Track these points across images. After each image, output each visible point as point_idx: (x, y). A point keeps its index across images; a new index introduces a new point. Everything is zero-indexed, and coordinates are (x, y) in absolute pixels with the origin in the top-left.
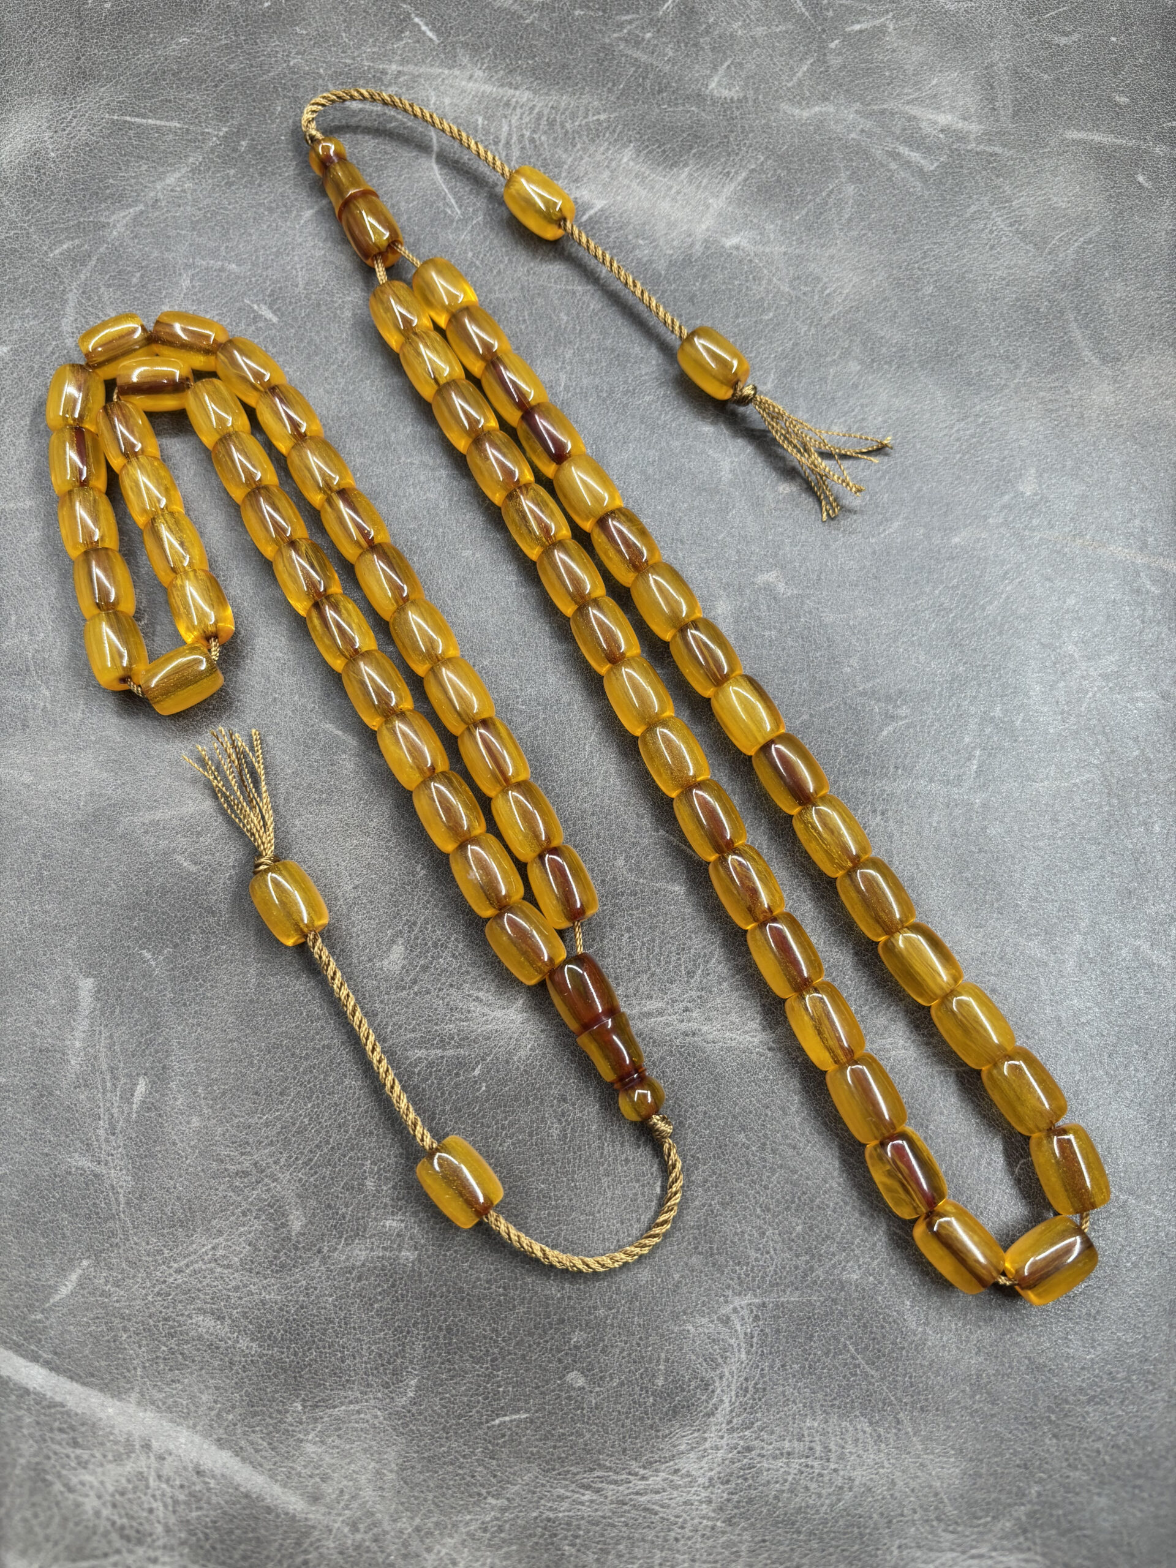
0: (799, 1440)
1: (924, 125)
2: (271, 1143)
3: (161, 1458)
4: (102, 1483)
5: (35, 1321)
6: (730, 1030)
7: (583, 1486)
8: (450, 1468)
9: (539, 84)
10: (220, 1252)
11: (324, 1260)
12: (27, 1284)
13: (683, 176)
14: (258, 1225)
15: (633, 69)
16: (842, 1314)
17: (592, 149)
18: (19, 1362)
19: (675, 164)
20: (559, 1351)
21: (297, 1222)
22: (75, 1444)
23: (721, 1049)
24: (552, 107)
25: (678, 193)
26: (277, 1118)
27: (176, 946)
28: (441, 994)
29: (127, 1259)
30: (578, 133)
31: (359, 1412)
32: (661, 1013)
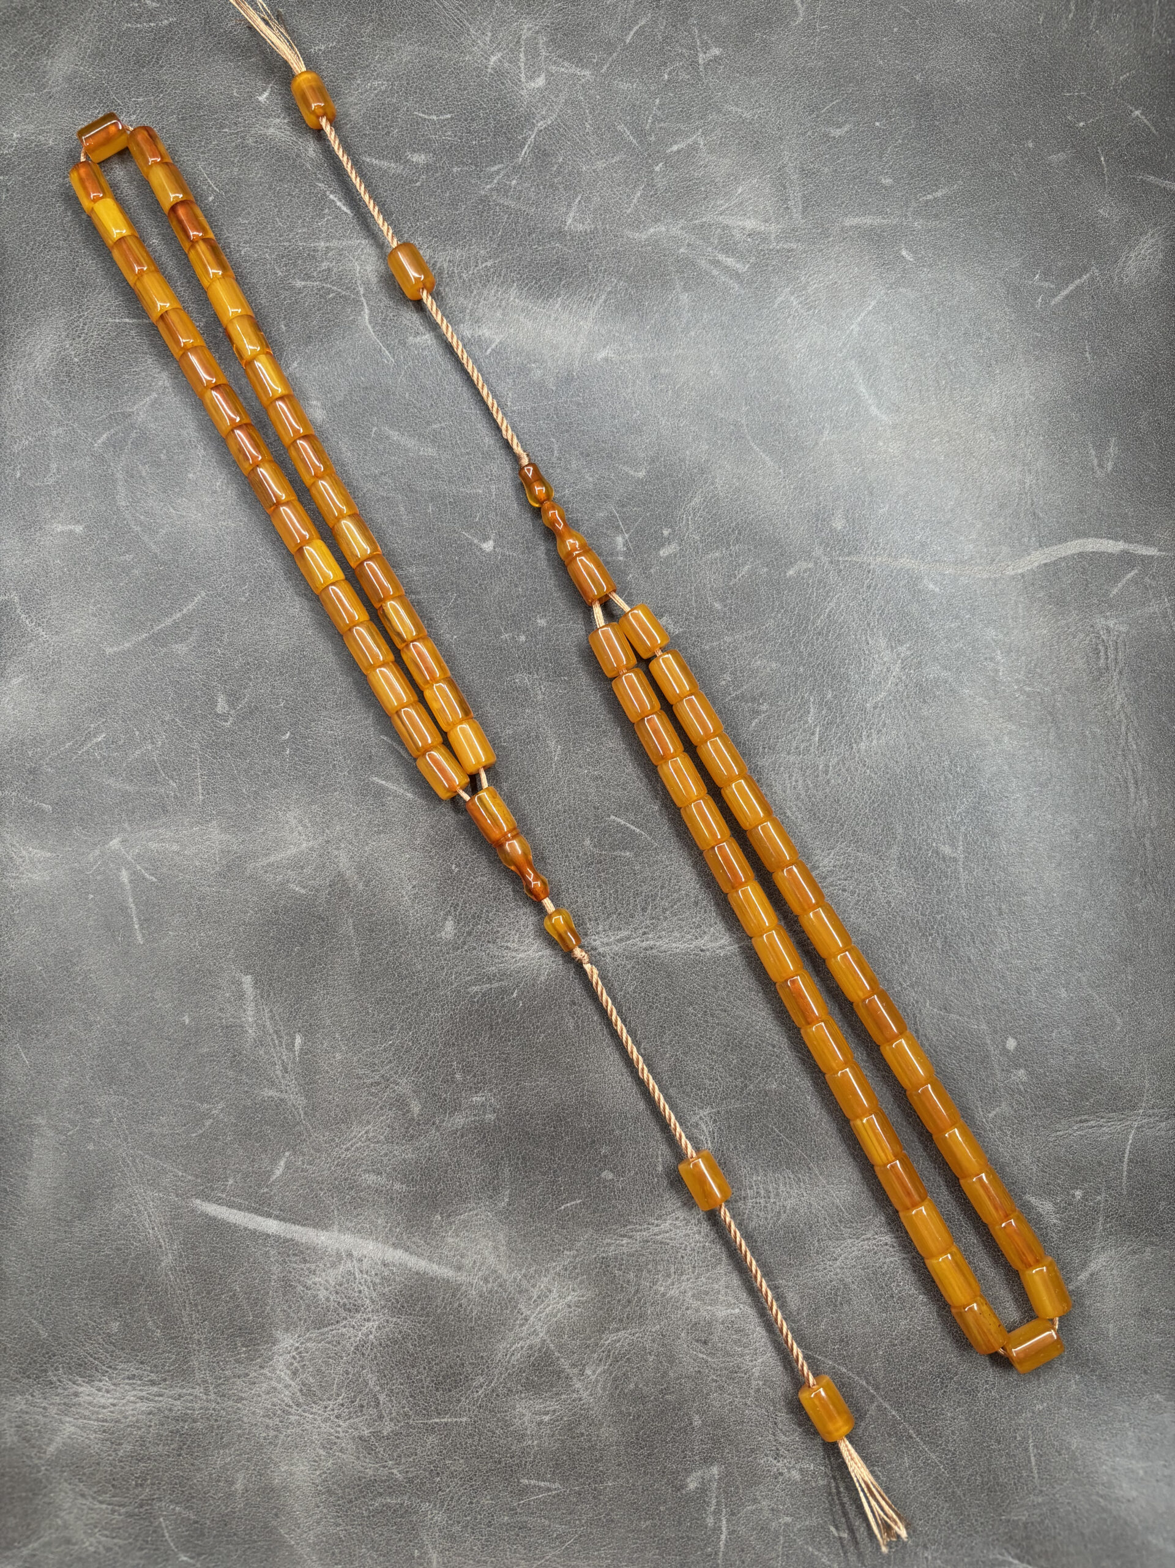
0: (750, 1189)
1: (735, 232)
2: (390, 1062)
3: (360, 1260)
4: (326, 1281)
5: (264, 1193)
6: (675, 942)
7: (621, 1236)
8: (539, 1238)
9: (436, 242)
10: (371, 1135)
11: (438, 1129)
12: (253, 1172)
13: (557, 306)
14: (391, 1114)
15: (507, 216)
16: (769, 1111)
17: (486, 292)
18: (260, 1219)
19: (550, 296)
20: (594, 1160)
21: (416, 1108)
22: (305, 1261)
23: (670, 955)
24: (450, 261)
25: (556, 320)
26: (390, 1045)
27: (302, 944)
28: (483, 948)
29: (313, 1147)
30: (472, 280)
31: (476, 1215)
32: (628, 938)
